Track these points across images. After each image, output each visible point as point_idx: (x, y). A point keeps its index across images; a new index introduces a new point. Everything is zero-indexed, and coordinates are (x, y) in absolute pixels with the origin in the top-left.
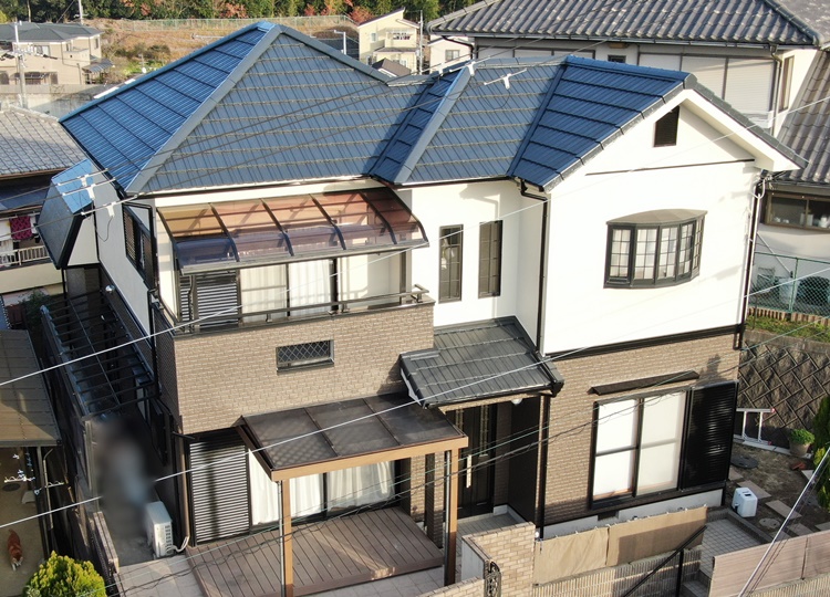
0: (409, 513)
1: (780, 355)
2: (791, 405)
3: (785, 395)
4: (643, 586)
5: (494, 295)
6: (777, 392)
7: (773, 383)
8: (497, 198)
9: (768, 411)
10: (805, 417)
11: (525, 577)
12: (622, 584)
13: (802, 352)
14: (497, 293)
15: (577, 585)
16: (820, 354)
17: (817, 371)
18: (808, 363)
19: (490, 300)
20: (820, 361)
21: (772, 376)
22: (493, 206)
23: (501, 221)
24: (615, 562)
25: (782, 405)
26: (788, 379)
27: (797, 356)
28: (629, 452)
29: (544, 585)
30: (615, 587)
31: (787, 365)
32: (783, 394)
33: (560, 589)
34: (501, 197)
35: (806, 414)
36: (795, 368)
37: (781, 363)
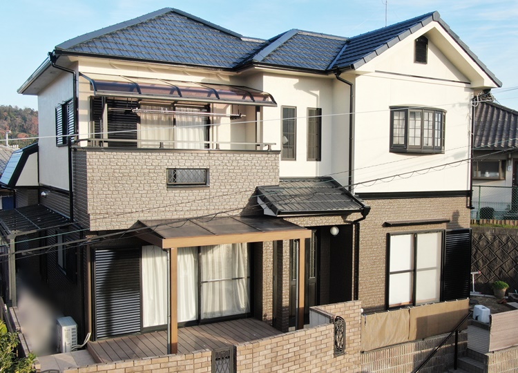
0: (261, 319)
1: (480, 238)
2: (490, 269)
3: (486, 262)
4: (433, 358)
5: (317, 160)
6: (480, 261)
7: (477, 256)
8: (317, 93)
9: (477, 273)
10: (500, 274)
11: (355, 344)
12: (420, 356)
13: (493, 235)
14: (319, 159)
15: (391, 354)
16: (504, 235)
17: (503, 245)
18: (497, 241)
19: (314, 163)
20: (504, 239)
21: (477, 252)
22: (315, 98)
23: (321, 109)
24: (413, 337)
25: (485, 269)
26: (486, 252)
27: (490, 238)
28: (409, 273)
29: (368, 352)
30: (416, 358)
31: (485, 244)
32: (484, 262)
33: (378, 357)
34: (320, 93)
35: (500, 272)
36: (490, 245)
37: (481, 243)
